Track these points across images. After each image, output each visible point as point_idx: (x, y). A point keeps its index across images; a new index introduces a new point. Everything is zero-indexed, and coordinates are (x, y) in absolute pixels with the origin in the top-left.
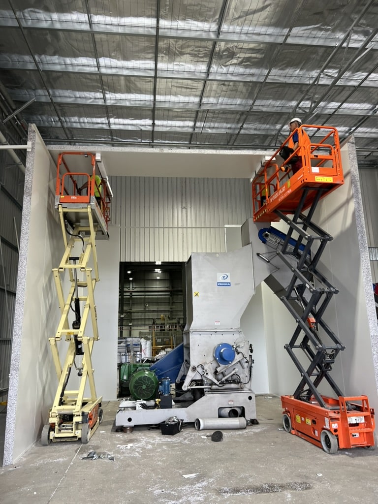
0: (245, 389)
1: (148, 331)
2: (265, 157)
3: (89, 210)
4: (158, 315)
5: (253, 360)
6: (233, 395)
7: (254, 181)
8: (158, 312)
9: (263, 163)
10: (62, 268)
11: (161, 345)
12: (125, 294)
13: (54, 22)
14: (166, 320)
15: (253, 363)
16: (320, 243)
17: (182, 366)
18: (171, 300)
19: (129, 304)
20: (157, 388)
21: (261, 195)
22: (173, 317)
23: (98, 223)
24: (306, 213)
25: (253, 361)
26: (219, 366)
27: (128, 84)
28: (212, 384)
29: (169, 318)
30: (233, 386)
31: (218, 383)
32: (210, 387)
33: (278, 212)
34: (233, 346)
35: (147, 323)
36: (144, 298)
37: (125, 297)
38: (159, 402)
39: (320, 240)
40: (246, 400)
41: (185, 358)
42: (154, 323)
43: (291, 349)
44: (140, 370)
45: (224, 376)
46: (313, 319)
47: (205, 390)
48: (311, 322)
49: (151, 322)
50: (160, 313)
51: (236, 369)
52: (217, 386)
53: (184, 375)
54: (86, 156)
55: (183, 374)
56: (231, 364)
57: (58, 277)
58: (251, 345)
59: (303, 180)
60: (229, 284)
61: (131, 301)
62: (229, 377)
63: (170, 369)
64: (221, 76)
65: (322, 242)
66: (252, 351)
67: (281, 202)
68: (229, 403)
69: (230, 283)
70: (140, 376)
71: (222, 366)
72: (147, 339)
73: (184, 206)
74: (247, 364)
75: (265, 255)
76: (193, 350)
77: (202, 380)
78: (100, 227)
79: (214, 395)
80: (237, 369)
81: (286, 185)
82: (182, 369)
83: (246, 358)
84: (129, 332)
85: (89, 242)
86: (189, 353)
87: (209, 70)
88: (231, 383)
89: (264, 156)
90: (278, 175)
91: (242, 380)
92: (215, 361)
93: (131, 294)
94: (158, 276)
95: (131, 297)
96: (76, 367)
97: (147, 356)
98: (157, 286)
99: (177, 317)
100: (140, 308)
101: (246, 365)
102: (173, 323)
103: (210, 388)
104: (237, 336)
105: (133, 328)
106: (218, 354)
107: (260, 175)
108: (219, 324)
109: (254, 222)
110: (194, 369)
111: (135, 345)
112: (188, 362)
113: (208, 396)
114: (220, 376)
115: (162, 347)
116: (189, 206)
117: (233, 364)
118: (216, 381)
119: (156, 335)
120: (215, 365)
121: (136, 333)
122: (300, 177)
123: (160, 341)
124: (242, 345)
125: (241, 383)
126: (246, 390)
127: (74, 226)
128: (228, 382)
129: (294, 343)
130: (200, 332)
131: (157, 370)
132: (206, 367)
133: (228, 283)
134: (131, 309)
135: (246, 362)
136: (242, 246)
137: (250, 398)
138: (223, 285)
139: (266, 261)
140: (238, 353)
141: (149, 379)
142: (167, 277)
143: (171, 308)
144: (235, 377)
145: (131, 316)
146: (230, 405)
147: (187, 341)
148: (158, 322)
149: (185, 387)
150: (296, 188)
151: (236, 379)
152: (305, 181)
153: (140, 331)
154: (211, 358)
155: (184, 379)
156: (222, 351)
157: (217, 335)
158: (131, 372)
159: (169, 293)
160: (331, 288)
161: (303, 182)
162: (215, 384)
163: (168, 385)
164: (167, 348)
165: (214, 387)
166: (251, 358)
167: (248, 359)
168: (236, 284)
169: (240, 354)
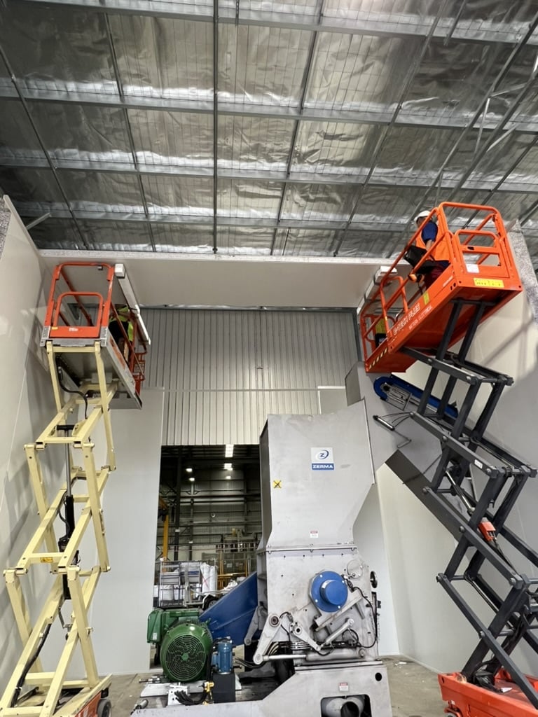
0: (367, 658)
1: (214, 552)
2: (380, 268)
3: (97, 349)
4: (228, 530)
5: (379, 602)
6: (346, 672)
7: (363, 312)
8: (227, 524)
9: (376, 278)
10: (41, 443)
11: (232, 572)
12: (182, 500)
13: (70, 93)
14: (238, 535)
15: (379, 607)
16: (492, 389)
17: (255, 613)
18: (246, 508)
19: (188, 515)
20: (209, 657)
21: (374, 332)
22: (249, 532)
23: (118, 377)
24: (455, 349)
25: (379, 604)
26: (320, 615)
27: (178, 190)
28: (309, 650)
29: (243, 533)
30: (346, 653)
31: (319, 649)
32: (305, 656)
33: (407, 349)
34: (343, 576)
35: (214, 540)
36: (210, 506)
37: (181, 504)
38: (211, 688)
39: (492, 383)
40: (370, 681)
41: (260, 598)
42: (222, 541)
43: (450, 581)
44: (182, 623)
45: (329, 634)
46: (489, 526)
47: (295, 662)
48: (488, 530)
49: (219, 540)
50: (231, 527)
51: (349, 620)
52: (317, 655)
53: (258, 630)
54: (100, 268)
55: (256, 629)
56: (340, 609)
57: (33, 458)
58: (372, 574)
59: (455, 285)
60: (331, 466)
61: (192, 510)
62: (339, 636)
63: (235, 619)
64: (306, 176)
65: (494, 388)
66: (374, 585)
67: (413, 331)
68: (341, 688)
69: (333, 465)
70: (178, 635)
71: (325, 615)
72: (210, 563)
73: (259, 365)
74: (369, 609)
75: (387, 420)
76: (272, 585)
77: (289, 643)
78: (123, 385)
79: (313, 672)
80: (351, 620)
81: (422, 302)
82: (255, 618)
83: (365, 598)
84: (188, 554)
85: (99, 404)
86: (266, 590)
87: (289, 168)
88: (341, 647)
89: (379, 266)
90: (404, 292)
91: (361, 641)
92: (312, 604)
93: (192, 500)
94: (228, 475)
95: (192, 504)
96: (62, 623)
97: (211, 590)
98: (228, 490)
99: (254, 532)
100: (204, 520)
101: (367, 611)
102: (248, 541)
103: (305, 659)
104: (348, 557)
105: (193, 547)
106: (316, 592)
107: (372, 300)
108: (317, 536)
109: (367, 372)
110: (275, 621)
111: (192, 573)
112: (264, 606)
113: (300, 676)
114: (322, 635)
115: (232, 575)
116: (266, 366)
117: (345, 609)
118: (314, 645)
119: (226, 558)
120: (312, 612)
121: (197, 555)
122: (448, 281)
123: (231, 566)
124: (358, 574)
125: (360, 646)
126: (369, 659)
127: (81, 383)
128: (337, 645)
129: (455, 571)
130: (285, 551)
131: (211, 621)
132: (296, 617)
133: (329, 465)
134: (192, 522)
135: (367, 606)
136: (348, 405)
137: (379, 677)
138: (322, 469)
139: (389, 428)
140: (353, 590)
141: (194, 640)
142: (241, 476)
143: (246, 520)
144: (348, 636)
145: (192, 530)
146: (342, 692)
147: (262, 568)
148: (228, 539)
149: (258, 658)
150: (441, 301)
151: (351, 640)
152: (460, 285)
153: (203, 552)
154: (304, 600)
155: (259, 638)
156: (324, 586)
157: (314, 557)
158: (164, 626)
159: (242, 499)
160: (522, 466)
161: (454, 288)
162: (314, 651)
163: (228, 653)
164: (239, 576)
165: (312, 656)
166: (376, 597)
167: (370, 599)
168: (343, 467)
169: (356, 591)
